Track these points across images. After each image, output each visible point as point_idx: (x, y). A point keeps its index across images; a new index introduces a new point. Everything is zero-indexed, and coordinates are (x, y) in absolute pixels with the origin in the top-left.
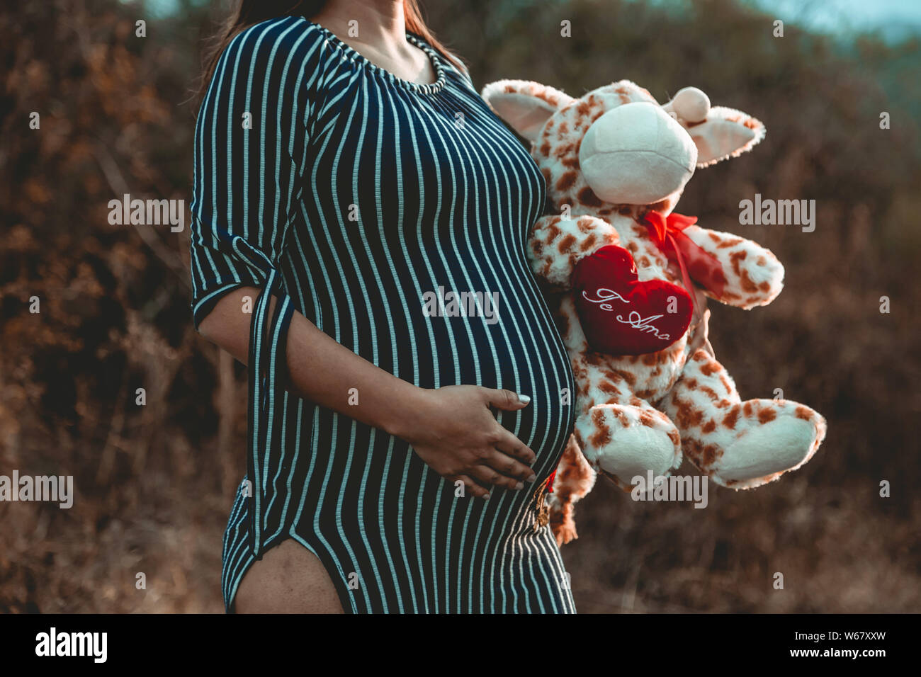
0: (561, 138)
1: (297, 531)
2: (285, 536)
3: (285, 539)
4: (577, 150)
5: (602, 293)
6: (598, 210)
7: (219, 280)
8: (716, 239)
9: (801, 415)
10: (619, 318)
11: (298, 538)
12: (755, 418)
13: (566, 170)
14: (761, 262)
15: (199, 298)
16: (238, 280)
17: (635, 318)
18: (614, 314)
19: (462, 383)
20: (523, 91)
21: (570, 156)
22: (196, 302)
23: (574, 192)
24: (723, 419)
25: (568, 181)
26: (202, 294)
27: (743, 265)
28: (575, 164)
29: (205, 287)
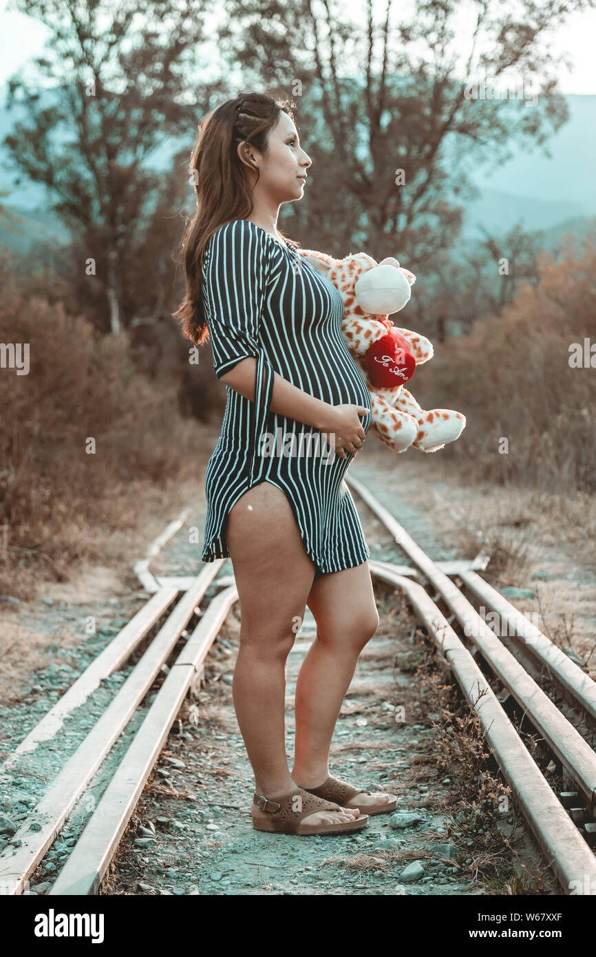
0: (343, 281)
1: (270, 477)
2: (263, 480)
3: (263, 482)
4: (354, 287)
5: (385, 358)
6: (363, 317)
7: (229, 358)
8: (402, 332)
9: (458, 417)
10: (391, 370)
11: (270, 481)
12: (441, 417)
13: (349, 297)
14: (425, 343)
15: (218, 367)
16: (247, 354)
17: (396, 370)
18: (388, 368)
19: (343, 403)
20: (311, 256)
21: (350, 289)
22: (216, 369)
23: (352, 307)
24: (426, 417)
25: (350, 302)
26: (219, 365)
27: (418, 344)
28: (354, 294)
29: (221, 362)
